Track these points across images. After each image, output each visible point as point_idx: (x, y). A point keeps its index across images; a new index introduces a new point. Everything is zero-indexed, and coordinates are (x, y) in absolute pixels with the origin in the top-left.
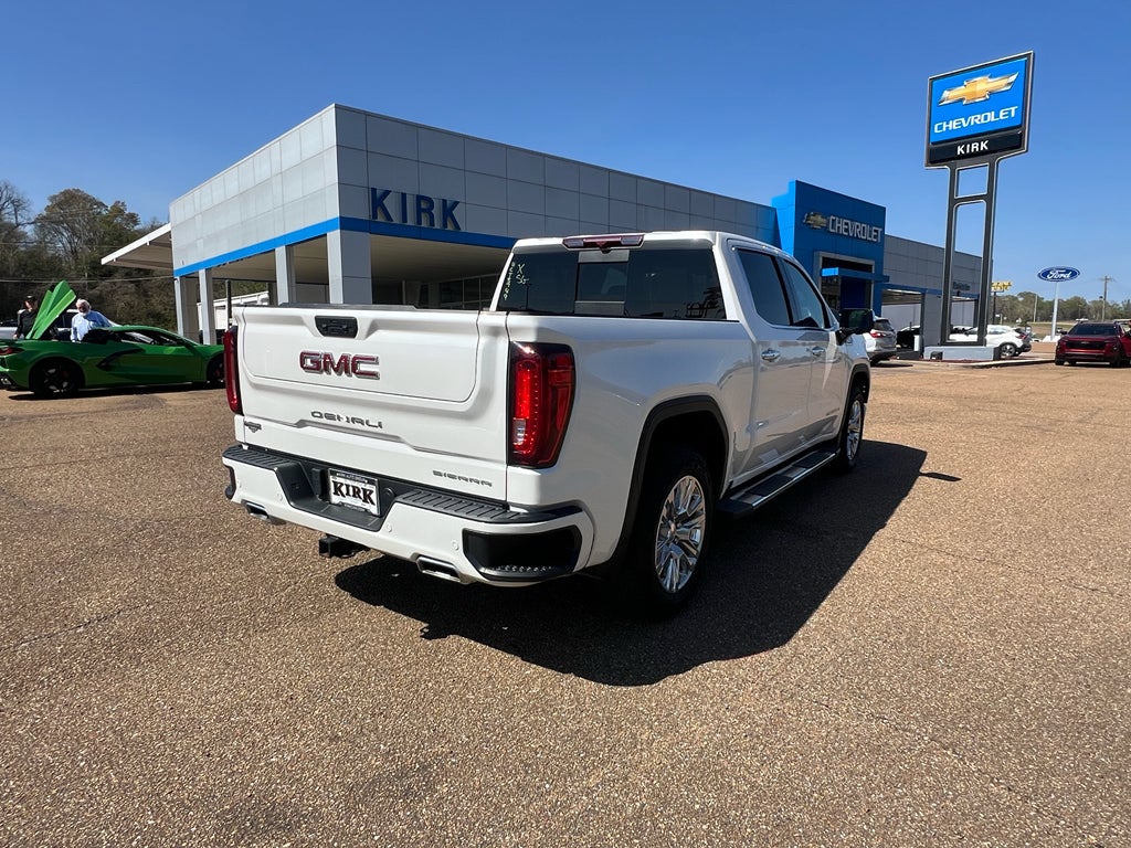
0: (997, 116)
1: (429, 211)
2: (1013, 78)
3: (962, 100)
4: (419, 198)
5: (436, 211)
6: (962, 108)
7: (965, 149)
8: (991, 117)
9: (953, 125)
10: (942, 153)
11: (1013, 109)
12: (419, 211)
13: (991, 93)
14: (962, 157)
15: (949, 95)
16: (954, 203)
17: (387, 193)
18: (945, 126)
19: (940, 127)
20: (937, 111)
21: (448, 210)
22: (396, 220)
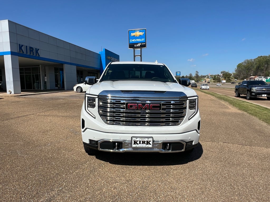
0: (141, 40)
1: (32, 51)
2: (143, 33)
3: (135, 36)
4: (30, 48)
5: (34, 51)
6: (135, 37)
7: (136, 46)
8: (140, 40)
9: (134, 40)
10: (132, 46)
11: (144, 39)
12: (30, 51)
13: (140, 35)
14: (135, 47)
15: (133, 34)
16: (135, 56)
17: (22, 45)
18: (132, 40)
19: (131, 41)
20: (130, 37)
21: (37, 50)
22: (25, 53)
